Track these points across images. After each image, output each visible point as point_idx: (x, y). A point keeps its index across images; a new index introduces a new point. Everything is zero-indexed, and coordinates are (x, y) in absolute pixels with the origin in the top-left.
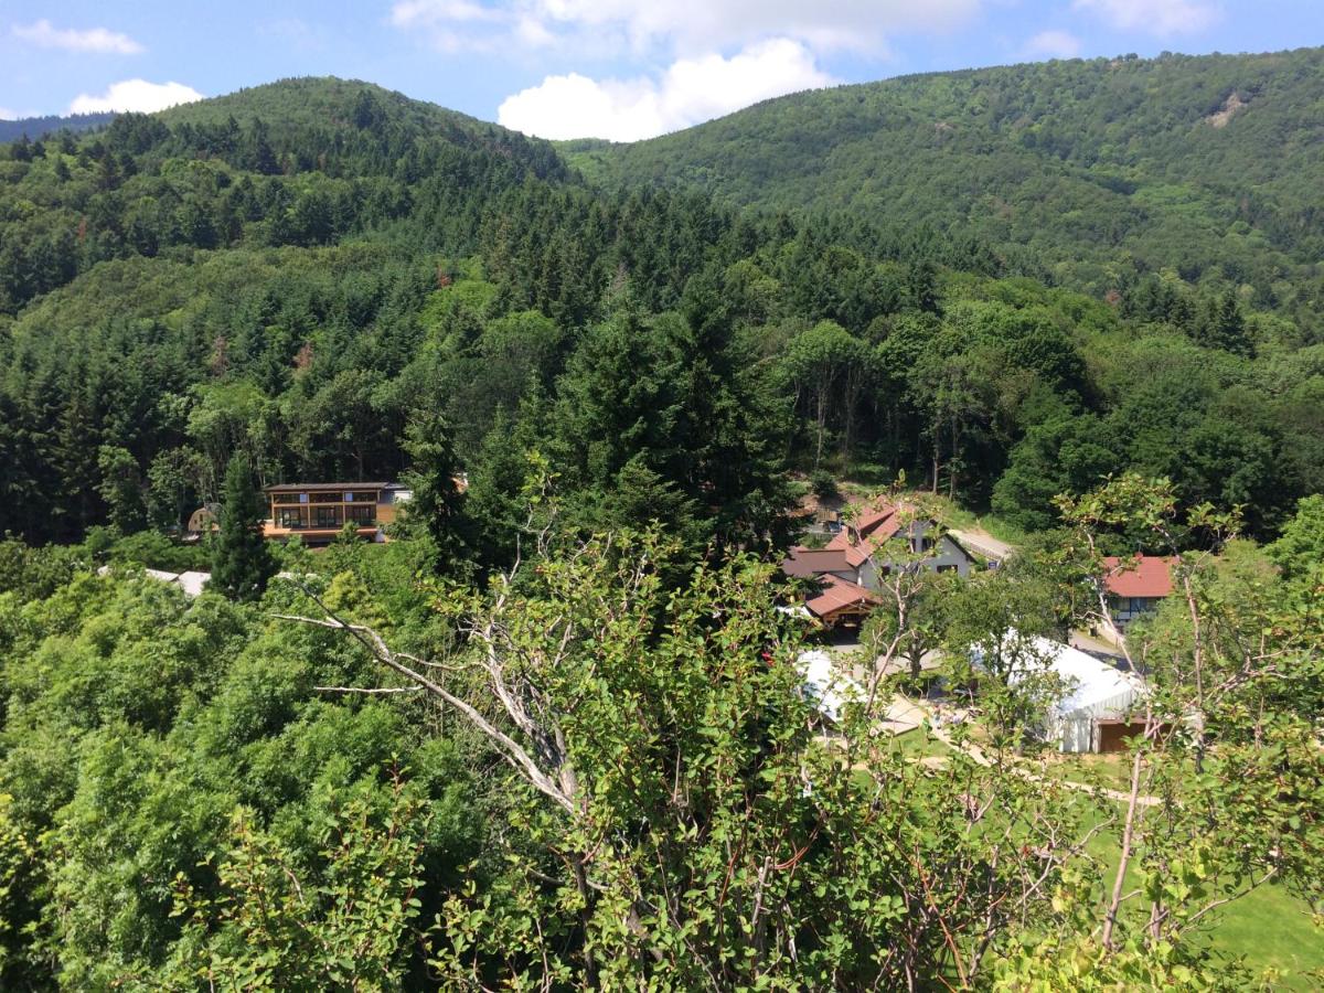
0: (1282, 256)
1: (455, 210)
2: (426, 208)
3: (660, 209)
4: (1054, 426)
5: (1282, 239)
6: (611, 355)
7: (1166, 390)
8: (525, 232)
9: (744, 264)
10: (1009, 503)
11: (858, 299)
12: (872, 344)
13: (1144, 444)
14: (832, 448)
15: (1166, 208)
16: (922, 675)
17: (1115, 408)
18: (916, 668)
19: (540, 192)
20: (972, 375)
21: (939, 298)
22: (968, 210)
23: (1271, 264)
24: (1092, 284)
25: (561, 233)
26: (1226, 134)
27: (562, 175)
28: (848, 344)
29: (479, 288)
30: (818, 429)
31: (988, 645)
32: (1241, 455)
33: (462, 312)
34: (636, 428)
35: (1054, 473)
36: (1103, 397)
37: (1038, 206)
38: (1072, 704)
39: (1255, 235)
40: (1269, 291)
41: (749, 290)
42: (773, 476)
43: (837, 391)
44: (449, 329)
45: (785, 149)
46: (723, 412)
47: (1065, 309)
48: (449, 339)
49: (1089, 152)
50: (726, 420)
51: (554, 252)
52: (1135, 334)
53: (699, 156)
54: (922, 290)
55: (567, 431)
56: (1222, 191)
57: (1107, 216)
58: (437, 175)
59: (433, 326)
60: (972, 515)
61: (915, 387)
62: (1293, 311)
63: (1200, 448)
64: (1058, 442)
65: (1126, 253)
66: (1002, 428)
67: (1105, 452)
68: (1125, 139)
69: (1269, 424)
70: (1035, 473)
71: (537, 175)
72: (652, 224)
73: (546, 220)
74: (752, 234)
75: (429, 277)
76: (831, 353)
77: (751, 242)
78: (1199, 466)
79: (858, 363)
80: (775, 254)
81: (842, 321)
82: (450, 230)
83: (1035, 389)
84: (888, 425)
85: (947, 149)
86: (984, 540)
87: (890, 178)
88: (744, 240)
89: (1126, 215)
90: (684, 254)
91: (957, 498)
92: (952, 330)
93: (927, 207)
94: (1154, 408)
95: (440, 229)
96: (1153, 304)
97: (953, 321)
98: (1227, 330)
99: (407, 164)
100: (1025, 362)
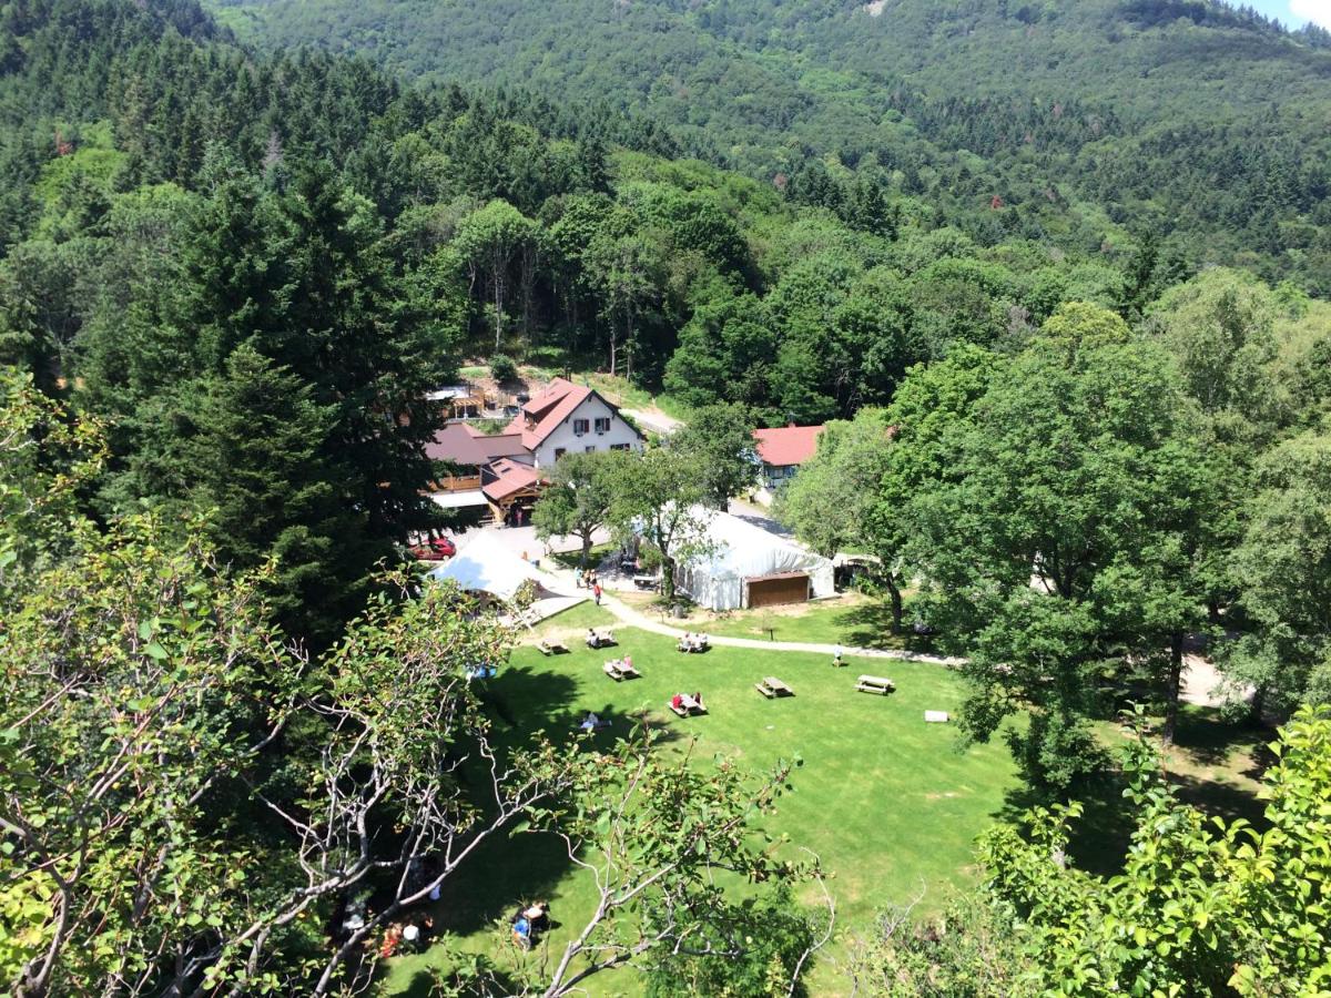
0: (928, 144)
1: (76, 67)
2: (41, 63)
3: (318, 74)
4: (716, 307)
5: (928, 127)
6: (211, 229)
7: (816, 270)
8: (161, 94)
9: (413, 137)
10: (680, 382)
11: (529, 178)
12: (545, 225)
13: (797, 322)
14: (511, 332)
15: (830, 94)
16: (593, 550)
17: (772, 288)
18: (588, 544)
19: (177, 50)
20: (642, 257)
21: (611, 179)
22: (647, 90)
23: (919, 151)
24: (764, 168)
25: (204, 95)
26: (881, 22)
27: (210, 32)
28: (520, 225)
29: (107, 157)
30: (495, 312)
31: (650, 517)
32: (877, 331)
33: (84, 184)
34: (247, 308)
35: (719, 351)
36: (764, 278)
37: (713, 88)
38: (725, 566)
39: (907, 123)
40: (916, 177)
41: (416, 167)
42: (404, 359)
43: (514, 272)
44: (68, 204)
45: (460, 14)
46: (347, 292)
47: (733, 192)
48: (70, 214)
49: (760, 36)
50: (351, 302)
51: (193, 117)
52: (793, 217)
53: (366, 17)
54: (594, 170)
55: (173, 314)
56: (877, 79)
57: (776, 101)
58: (53, 26)
59: (52, 201)
60: (648, 394)
61: (589, 268)
62: (936, 196)
63: (844, 324)
64: (722, 321)
65: (794, 138)
66: (673, 309)
67: (763, 329)
68: (791, 24)
69: (903, 301)
70: (702, 352)
71: (179, 29)
72: (310, 90)
73: (187, 81)
74: (420, 106)
75: (44, 143)
76: (504, 233)
77: (419, 113)
78: (842, 341)
79: (532, 244)
80: (446, 129)
81: (514, 201)
82: (72, 90)
83: (702, 270)
84: (566, 308)
85: (625, 25)
86: (658, 418)
87: (570, 53)
88: (412, 111)
89: (793, 100)
90: (344, 125)
91: (633, 378)
92: (623, 211)
93: (608, 85)
94: (805, 287)
95: (59, 89)
96: (811, 188)
97: (624, 202)
98: (872, 213)
99: (15, 12)
100: (692, 243)
